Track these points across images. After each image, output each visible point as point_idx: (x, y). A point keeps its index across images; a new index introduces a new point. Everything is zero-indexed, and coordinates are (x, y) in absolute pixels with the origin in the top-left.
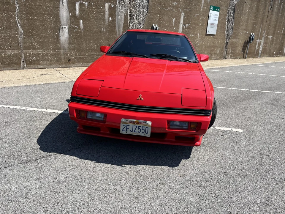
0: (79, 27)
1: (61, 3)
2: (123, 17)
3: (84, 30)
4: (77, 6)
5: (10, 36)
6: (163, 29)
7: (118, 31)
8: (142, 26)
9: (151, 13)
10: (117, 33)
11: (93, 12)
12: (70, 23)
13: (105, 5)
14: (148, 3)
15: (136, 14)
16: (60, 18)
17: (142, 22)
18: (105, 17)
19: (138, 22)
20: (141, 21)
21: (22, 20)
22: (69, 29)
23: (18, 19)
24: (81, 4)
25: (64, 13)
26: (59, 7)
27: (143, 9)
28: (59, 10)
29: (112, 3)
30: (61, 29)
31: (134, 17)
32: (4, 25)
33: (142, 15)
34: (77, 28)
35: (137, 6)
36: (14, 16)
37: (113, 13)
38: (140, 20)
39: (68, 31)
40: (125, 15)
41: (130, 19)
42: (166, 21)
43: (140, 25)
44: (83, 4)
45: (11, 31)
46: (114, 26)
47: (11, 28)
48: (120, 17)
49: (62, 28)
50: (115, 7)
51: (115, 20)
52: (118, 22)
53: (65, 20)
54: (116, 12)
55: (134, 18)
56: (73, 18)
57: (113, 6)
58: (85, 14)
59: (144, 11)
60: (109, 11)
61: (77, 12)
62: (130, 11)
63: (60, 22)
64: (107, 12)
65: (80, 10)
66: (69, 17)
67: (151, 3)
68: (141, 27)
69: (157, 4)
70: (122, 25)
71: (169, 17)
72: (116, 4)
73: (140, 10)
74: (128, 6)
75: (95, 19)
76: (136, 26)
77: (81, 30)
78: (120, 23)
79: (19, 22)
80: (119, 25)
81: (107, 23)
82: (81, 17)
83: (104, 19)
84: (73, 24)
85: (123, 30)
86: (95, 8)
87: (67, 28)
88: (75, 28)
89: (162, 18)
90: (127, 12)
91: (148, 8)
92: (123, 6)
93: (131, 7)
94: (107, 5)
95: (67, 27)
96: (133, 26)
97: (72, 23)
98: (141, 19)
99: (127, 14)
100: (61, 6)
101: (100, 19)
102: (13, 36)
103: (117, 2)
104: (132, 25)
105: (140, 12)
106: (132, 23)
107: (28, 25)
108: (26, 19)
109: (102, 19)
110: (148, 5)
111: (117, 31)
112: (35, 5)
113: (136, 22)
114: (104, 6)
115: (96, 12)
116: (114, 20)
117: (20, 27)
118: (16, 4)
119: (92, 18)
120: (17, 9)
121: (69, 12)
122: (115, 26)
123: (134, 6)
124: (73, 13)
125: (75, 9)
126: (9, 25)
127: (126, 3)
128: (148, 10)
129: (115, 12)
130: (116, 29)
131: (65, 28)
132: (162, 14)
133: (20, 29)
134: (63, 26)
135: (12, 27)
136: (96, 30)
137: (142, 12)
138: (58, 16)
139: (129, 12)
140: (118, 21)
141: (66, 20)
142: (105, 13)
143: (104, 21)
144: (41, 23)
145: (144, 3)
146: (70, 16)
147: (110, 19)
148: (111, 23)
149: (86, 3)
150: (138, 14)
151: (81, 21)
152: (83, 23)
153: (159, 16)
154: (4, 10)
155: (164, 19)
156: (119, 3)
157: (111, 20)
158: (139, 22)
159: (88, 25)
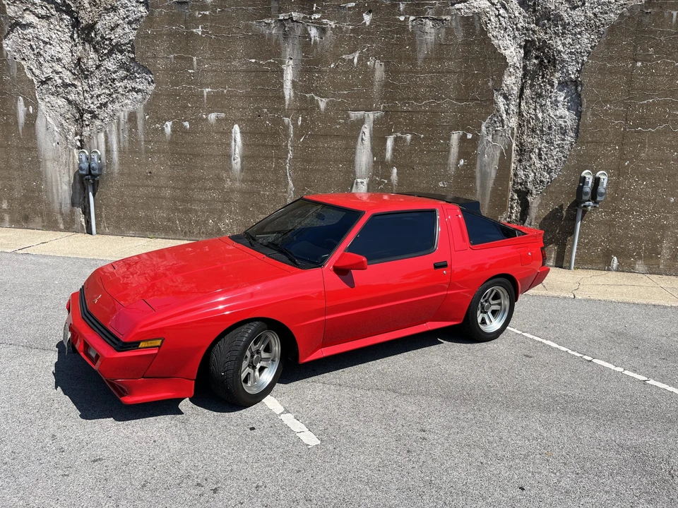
0: (390, 180)
1: (360, 140)
2: (498, 158)
3: (399, 186)
4: (390, 143)
5: (276, 195)
6: (635, 181)
7: (481, 187)
8: (554, 176)
9: (588, 143)
10: (476, 191)
11: (422, 151)
12: (373, 175)
13: (450, 136)
14: (579, 120)
15: (540, 149)
16: (354, 167)
17: (556, 166)
18: (448, 159)
19: (544, 165)
20: (552, 163)
21: (295, 171)
22: (368, 185)
23: (289, 169)
24: (396, 140)
25: (364, 156)
26: (355, 148)
27: (564, 134)
28: (354, 153)
29: (469, 131)
30: (355, 185)
31: (533, 156)
32: (269, 178)
33: (558, 149)
34: (384, 182)
35: (542, 131)
36: (285, 165)
37: (470, 150)
38: (551, 161)
39: (366, 188)
40: (502, 153)
41: (520, 161)
42: (649, 160)
43: (549, 173)
44: (401, 138)
45: (278, 187)
46: (470, 177)
47: (277, 183)
48: (488, 157)
49: (357, 182)
50: (476, 139)
51: (474, 164)
52: (481, 170)
53: (364, 169)
54: (479, 148)
55: (531, 158)
56: (380, 165)
57: (470, 136)
58: (405, 157)
59: (563, 140)
60: (460, 147)
61: (389, 155)
62: (521, 144)
63: (354, 173)
64: (454, 150)
65: (394, 150)
66: (371, 164)
67: (588, 118)
68: (551, 178)
69: (611, 119)
70: (493, 174)
71: (659, 149)
72: (480, 131)
73: (553, 137)
74: (513, 133)
75: (424, 164)
76: (535, 175)
77: (392, 186)
78: (488, 170)
79: (290, 175)
80: (485, 175)
81: (452, 170)
82: (394, 162)
83: (445, 164)
84: (377, 176)
85: (494, 184)
86: (428, 144)
87: (365, 183)
88: (380, 183)
89: (632, 152)
90: (510, 146)
91: (577, 131)
92: (497, 134)
93: (523, 134)
94: (455, 137)
95: (366, 181)
96: (527, 176)
97: (375, 173)
98: (553, 159)
99: (509, 151)
100: (359, 146)
101: (436, 164)
102: (280, 194)
103: (483, 128)
104: (525, 175)
105: (550, 142)
106: (526, 168)
107: (303, 178)
108: (301, 170)
109: (440, 164)
110: (578, 126)
111: (478, 188)
112: (315, 148)
113: (538, 166)
114: (449, 138)
115: (429, 152)
116: (471, 165)
117: (290, 182)
118: (290, 148)
119: (419, 164)
120: (290, 155)
121: (372, 156)
122: (473, 178)
123: (533, 131)
124: (381, 156)
125: (385, 149)
126: (277, 179)
127: (508, 126)
128: (577, 136)
129: (476, 147)
130: (475, 183)
131: (362, 183)
132: (634, 143)
133: (291, 184)
134: (359, 180)
135: (280, 182)
136: (425, 185)
137: (559, 142)
138: (352, 162)
139: (517, 145)
140: (483, 165)
141: (366, 170)
142: (449, 151)
143: (445, 168)
144: (322, 175)
145: (565, 122)
146: (374, 162)
147: (462, 162)
148: (464, 170)
149: (409, 137)
150: (545, 147)
151: (395, 170)
152: (398, 173)
153: (621, 149)
154: (272, 157)
155: (637, 156)
156: (487, 128)
157: (464, 165)
158: (548, 166)
159: (407, 177)
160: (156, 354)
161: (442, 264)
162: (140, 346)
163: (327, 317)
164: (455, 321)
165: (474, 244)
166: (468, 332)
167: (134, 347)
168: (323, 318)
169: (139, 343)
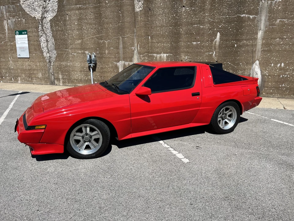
160: (44, 132)
161: (196, 94)
162: (35, 128)
163: (132, 118)
164: (206, 123)
165: (215, 84)
166: (214, 129)
167: (33, 128)
168: (130, 119)
169: (35, 127)
